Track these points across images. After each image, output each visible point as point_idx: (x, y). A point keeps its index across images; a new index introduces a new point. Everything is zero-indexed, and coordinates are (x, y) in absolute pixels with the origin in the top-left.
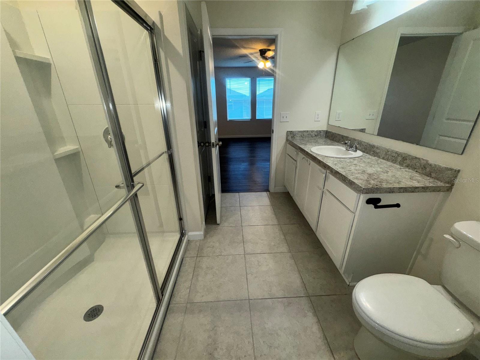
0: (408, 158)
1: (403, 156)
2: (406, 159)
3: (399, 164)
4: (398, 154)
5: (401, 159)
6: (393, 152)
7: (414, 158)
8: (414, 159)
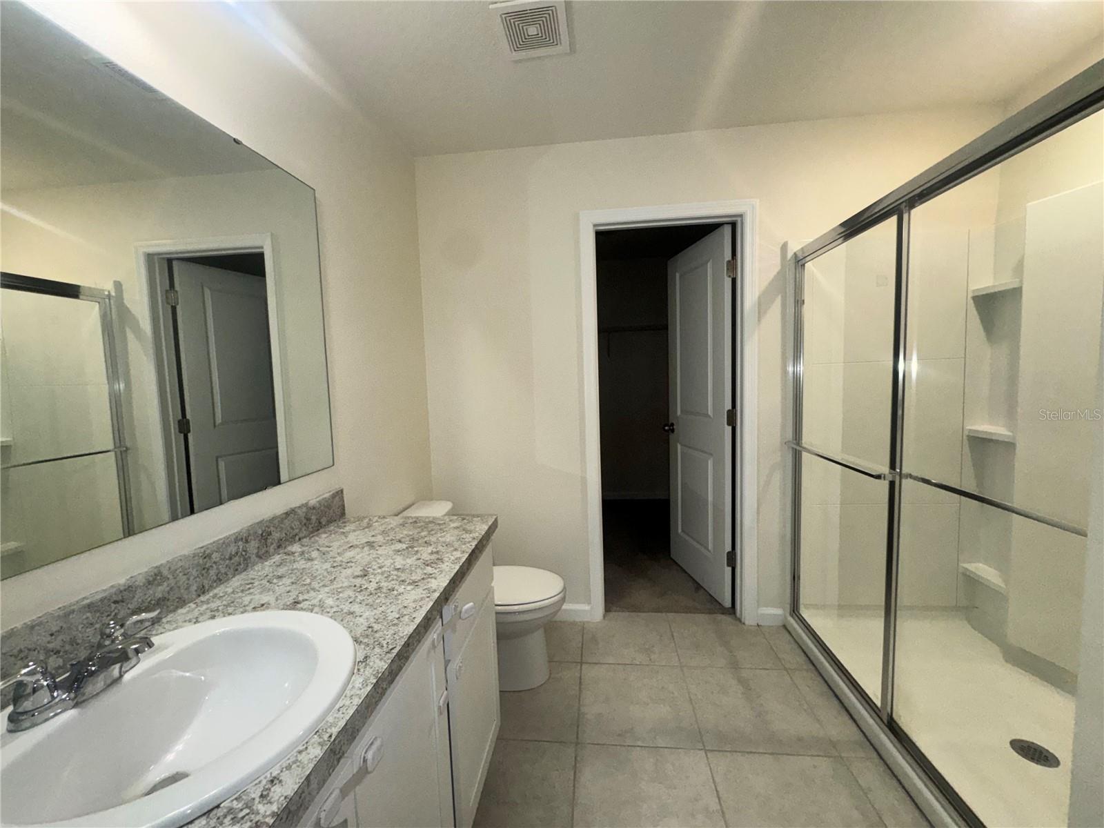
0: (272, 529)
1: (260, 533)
2: (270, 534)
3: (257, 559)
4: (242, 538)
5: (257, 545)
6: (228, 545)
7: (284, 516)
8: (286, 518)
